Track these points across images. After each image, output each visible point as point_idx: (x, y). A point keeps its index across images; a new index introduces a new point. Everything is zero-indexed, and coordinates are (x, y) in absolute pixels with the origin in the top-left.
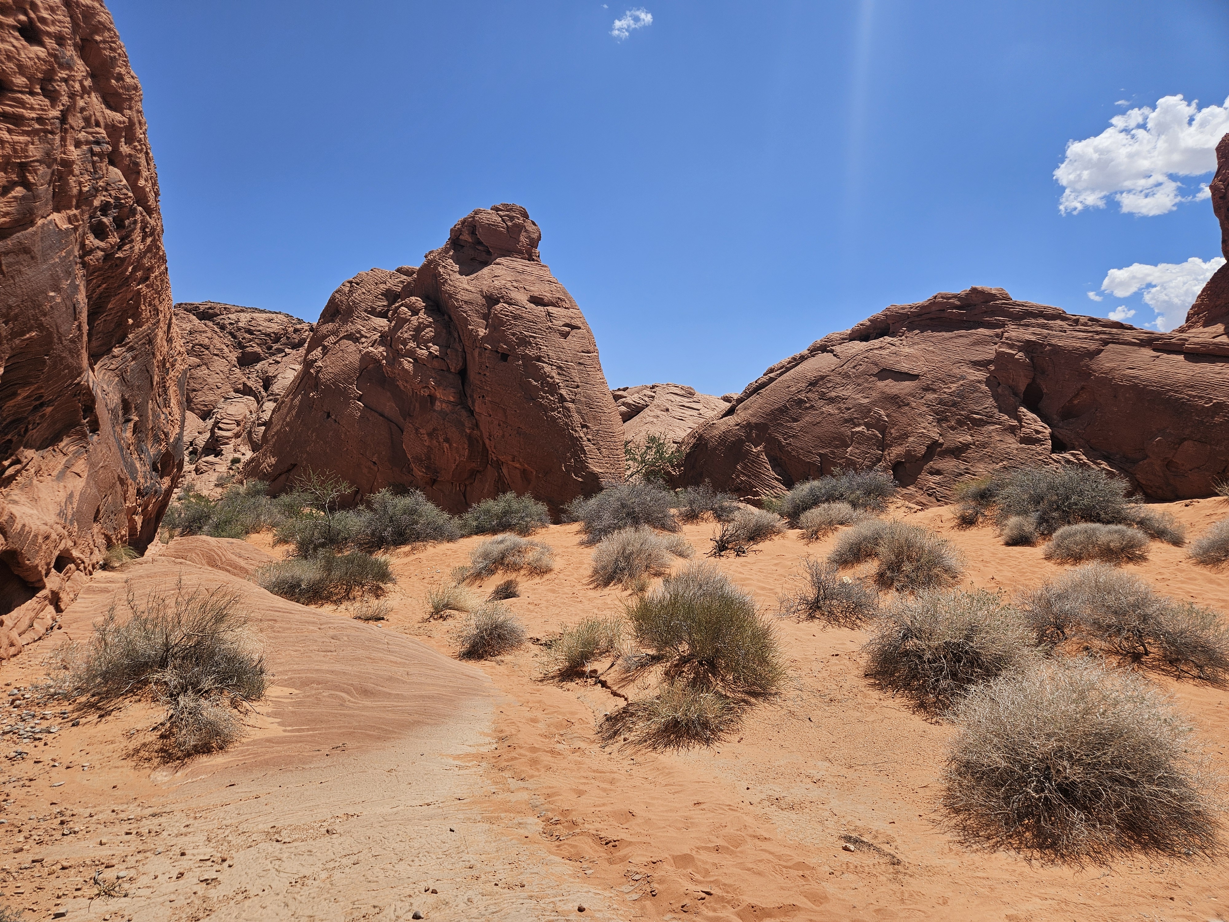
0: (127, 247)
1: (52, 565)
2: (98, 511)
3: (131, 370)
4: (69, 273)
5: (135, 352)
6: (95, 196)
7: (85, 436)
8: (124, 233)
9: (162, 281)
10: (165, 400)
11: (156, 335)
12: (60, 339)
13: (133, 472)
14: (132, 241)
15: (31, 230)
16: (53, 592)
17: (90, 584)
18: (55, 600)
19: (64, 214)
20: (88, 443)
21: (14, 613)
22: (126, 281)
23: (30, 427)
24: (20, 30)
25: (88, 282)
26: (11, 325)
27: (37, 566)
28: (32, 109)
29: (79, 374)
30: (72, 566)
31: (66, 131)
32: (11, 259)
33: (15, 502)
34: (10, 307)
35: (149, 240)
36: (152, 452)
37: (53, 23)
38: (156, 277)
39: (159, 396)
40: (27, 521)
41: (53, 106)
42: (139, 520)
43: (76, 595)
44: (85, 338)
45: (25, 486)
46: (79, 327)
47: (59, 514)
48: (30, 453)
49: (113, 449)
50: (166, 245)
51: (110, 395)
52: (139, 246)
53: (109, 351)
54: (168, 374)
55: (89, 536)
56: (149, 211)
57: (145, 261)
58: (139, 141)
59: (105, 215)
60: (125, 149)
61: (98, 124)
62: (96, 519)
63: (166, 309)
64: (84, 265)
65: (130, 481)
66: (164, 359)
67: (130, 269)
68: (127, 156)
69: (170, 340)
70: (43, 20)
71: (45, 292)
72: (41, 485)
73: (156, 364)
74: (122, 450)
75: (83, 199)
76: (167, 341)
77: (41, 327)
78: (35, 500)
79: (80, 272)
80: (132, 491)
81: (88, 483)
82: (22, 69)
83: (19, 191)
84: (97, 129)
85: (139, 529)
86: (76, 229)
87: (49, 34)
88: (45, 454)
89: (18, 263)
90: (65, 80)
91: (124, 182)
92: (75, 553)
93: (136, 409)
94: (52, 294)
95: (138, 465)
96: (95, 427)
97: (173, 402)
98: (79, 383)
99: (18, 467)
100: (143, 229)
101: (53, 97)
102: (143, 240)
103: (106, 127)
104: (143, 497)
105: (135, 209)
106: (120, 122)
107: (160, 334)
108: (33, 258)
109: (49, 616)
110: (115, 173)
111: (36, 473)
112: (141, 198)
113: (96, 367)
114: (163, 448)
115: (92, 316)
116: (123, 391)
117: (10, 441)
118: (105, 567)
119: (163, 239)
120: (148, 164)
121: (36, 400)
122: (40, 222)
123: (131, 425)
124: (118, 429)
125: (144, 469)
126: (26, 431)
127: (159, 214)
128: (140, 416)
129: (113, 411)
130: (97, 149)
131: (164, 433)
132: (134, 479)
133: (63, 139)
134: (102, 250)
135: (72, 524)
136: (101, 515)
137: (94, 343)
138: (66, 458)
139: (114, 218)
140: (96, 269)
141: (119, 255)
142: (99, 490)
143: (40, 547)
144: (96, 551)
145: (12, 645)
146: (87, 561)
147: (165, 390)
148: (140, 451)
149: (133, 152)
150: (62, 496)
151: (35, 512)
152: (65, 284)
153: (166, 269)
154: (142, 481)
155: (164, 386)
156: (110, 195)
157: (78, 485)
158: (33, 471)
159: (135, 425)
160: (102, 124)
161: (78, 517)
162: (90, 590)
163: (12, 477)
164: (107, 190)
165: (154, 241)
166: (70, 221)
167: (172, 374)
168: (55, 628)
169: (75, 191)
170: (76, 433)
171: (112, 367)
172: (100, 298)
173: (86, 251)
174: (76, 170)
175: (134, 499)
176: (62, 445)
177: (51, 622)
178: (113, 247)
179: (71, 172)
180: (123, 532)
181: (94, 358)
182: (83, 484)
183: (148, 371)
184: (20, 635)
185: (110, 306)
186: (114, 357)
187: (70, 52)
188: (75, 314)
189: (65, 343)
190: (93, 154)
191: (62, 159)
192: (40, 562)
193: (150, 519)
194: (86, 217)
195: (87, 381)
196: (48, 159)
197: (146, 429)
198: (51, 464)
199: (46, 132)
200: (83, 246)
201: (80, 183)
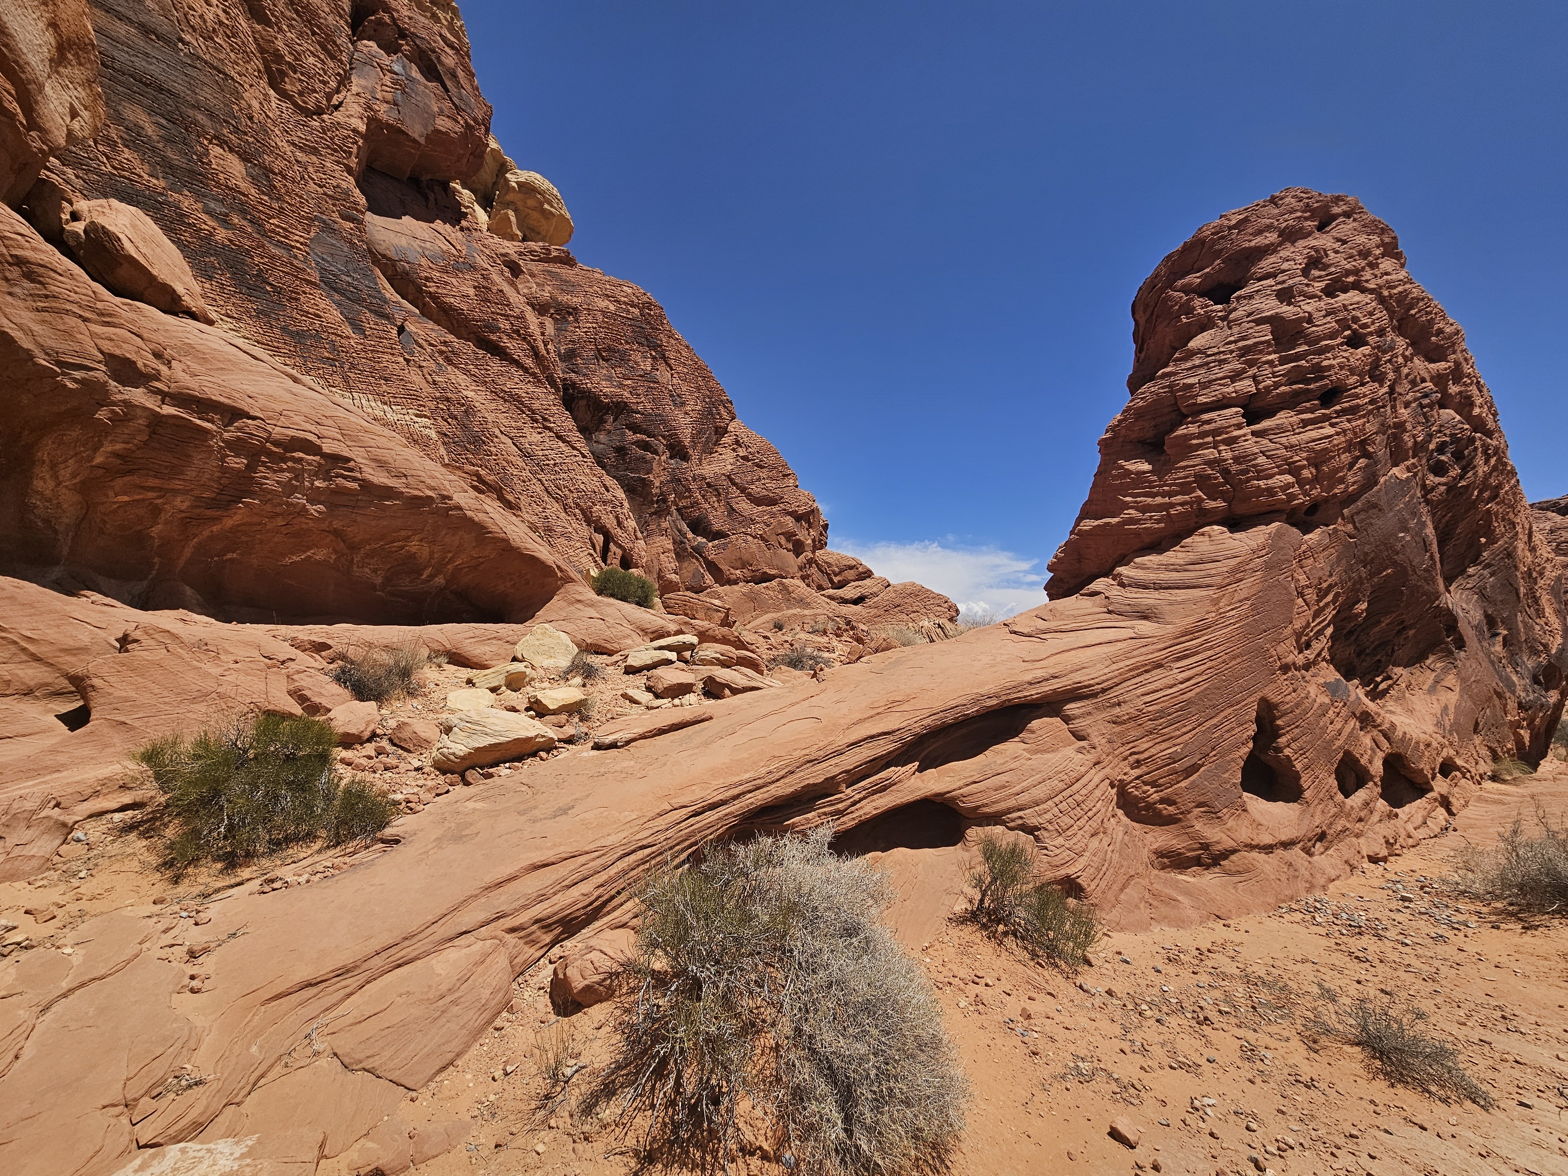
0: (1470, 474)
1: (1437, 770)
2: (1477, 724)
3: (1491, 586)
4: (1414, 514)
5: (1493, 568)
6: (1430, 442)
7: (1452, 653)
8: (1464, 462)
9: (1514, 494)
10: (1537, 610)
11: (1515, 548)
12: (1414, 571)
13: (1511, 686)
14: (1475, 467)
15: (1375, 489)
16: (1442, 796)
17: (1480, 793)
18: (1445, 802)
19: (1402, 466)
20: (1455, 659)
21: (1407, 808)
22: (1474, 504)
23: (1396, 648)
24: (1347, 344)
25: (1433, 515)
26: (1369, 567)
27: (1422, 769)
28: (1365, 396)
29: (1437, 598)
30: (1458, 773)
31: (1395, 399)
32: (1362, 516)
33: (1392, 712)
34: (1366, 554)
35: (1493, 461)
36: (1530, 664)
37: (1373, 323)
38: (1506, 492)
39: (1529, 607)
40: (1407, 729)
41: (1381, 386)
42: (1526, 734)
43: (1467, 802)
44: (1438, 565)
45: (1398, 699)
46: (1432, 557)
47: (1436, 725)
48: (1398, 670)
49: (1483, 664)
50: (1512, 459)
51: (1472, 612)
52: (1482, 469)
53: (1464, 571)
54: (1536, 584)
55: (1472, 747)
56: (1489, 434)
57: (1492, 480)
58: (1469, 376)
59: (1443, 454)
60: (1453, 389)
61: (1423, 380)
62: (1476, 730)
63: (1524, 519)
64: (1428, 502)
65: (1508, 695)
66: (1529, 569)
67: (1476, 493)
68: (1456, 394)
69: (1533, 550)
70: (1365, 326)
71: (1396, 535)
72: (1413, 698)
73: (1520, 576)
74: (1492, 663)
75: (1419, 448)
76: (1530, 551)
77: (1395, 564)
78: (1411, 711)
79: (1424, 509)
80: (1512, 705)
81: (1461, 696)
82: (1352, 371)
83: (1362, 462)
84: (1424, 385)
85: (1527, 743)
86: (1415, 474)
87: (1371, 334)
88: (1414, 671)
89: (1368, 518)
90: (1390, 361)
91: (1458, 418)
92: (1459, 762)
93: (1503, 623)
94: (1402, 535)
95: (1515, 678)
96: (1461, 644)
97: (1548, 611)
98: (1438, 606)
99: (1390, 682)
100: (1485, 452)
101: (1379, 379)
102: (1487, 462)
103: (1432, 379)
104: (1527, 710)
105: (1474, 437)
106: (1446, 369)
107: (1520, 545)
108: (1380, 510)
109: (1441, 817)
110: (1448, 414)
111: (1407, 687)
112: (1479, 425)
113: (1452, 588)
114: (1543, 659)
115: (1441, 544)
116: (1484, 607)
117: (1379, 661)
118: (1494, 778)
119: (1509, 453)
120: (1480, 391)
121: (1398, 625)
122: (1382, 480)
123: (1500, 638)
124: (1485, 644)
125: (1522, 682)
126: (1393, 651)
127: (1500, 432)
128: (1509, 629)
129: (1476, 627)
130: (1426, 401)
131: (1542, 644)
132: (1513, 692)
133: (1394, 407)
134: (1444, 484)
135: (1451, 734)
136: (1480, 727)
137: (1446, 568)
138: (1434, 674)
139: (1452, 453)
140: (1439, 502)
141: (1463, 483)
142: (1474, 703)
143: (1423, 753)
144: (1482, 762)
145: (1410, 836)
146: (1473, 771)
147: (1536, 600)
148: (1515, 665)
149: (1463, 389)
150: (1437, 708)
151: (1412, 721)
152: (1412, 524)
153: (1518, 481)
154: (1523, 694)
155: (1534, 597)
156: (1445, 435)
157: (1452, 698)
158: (1404, 685)
159: (1505, 638)
160: (1428, 379)
161: (1456, 727)
162: (1480, 799)
163: (1386, 691)
164: (1440, 432)
165: (1499, 459)
166: (1408, 470)
167: (1541, 583)
168: (1450, 829)
169: (1410, 444)
170: (1442, 651)
171: (1469, 586)
172: (1447, 526)
173: (1427, 490)
174: (1409, 426)
175: (1515, 712)
176: (1428, 662)
177: (1444, 823)
178: (1454, 479)
179: (1405, 430)
180: (1509, 746)
181: (1449, 580)
182: (1457, 697)
183: (1511, 584)
184: (1415, 829)
185: (1458, 531)
186: (1470, 576)
187: (1390, 336)
188: (1426, 547)
189: (1420, 573)
190: (1422, 406)
191: (1394, 423)
192: (1425, 766)
193: (1538, 734)
194: (1424, 461)
195: (1446, 603)
196: (1383, 428)
197: (1519, 641)
198: (1421, 679)
199: (1378, 408)
200: (1424, 486)
201: (1414, 436)
